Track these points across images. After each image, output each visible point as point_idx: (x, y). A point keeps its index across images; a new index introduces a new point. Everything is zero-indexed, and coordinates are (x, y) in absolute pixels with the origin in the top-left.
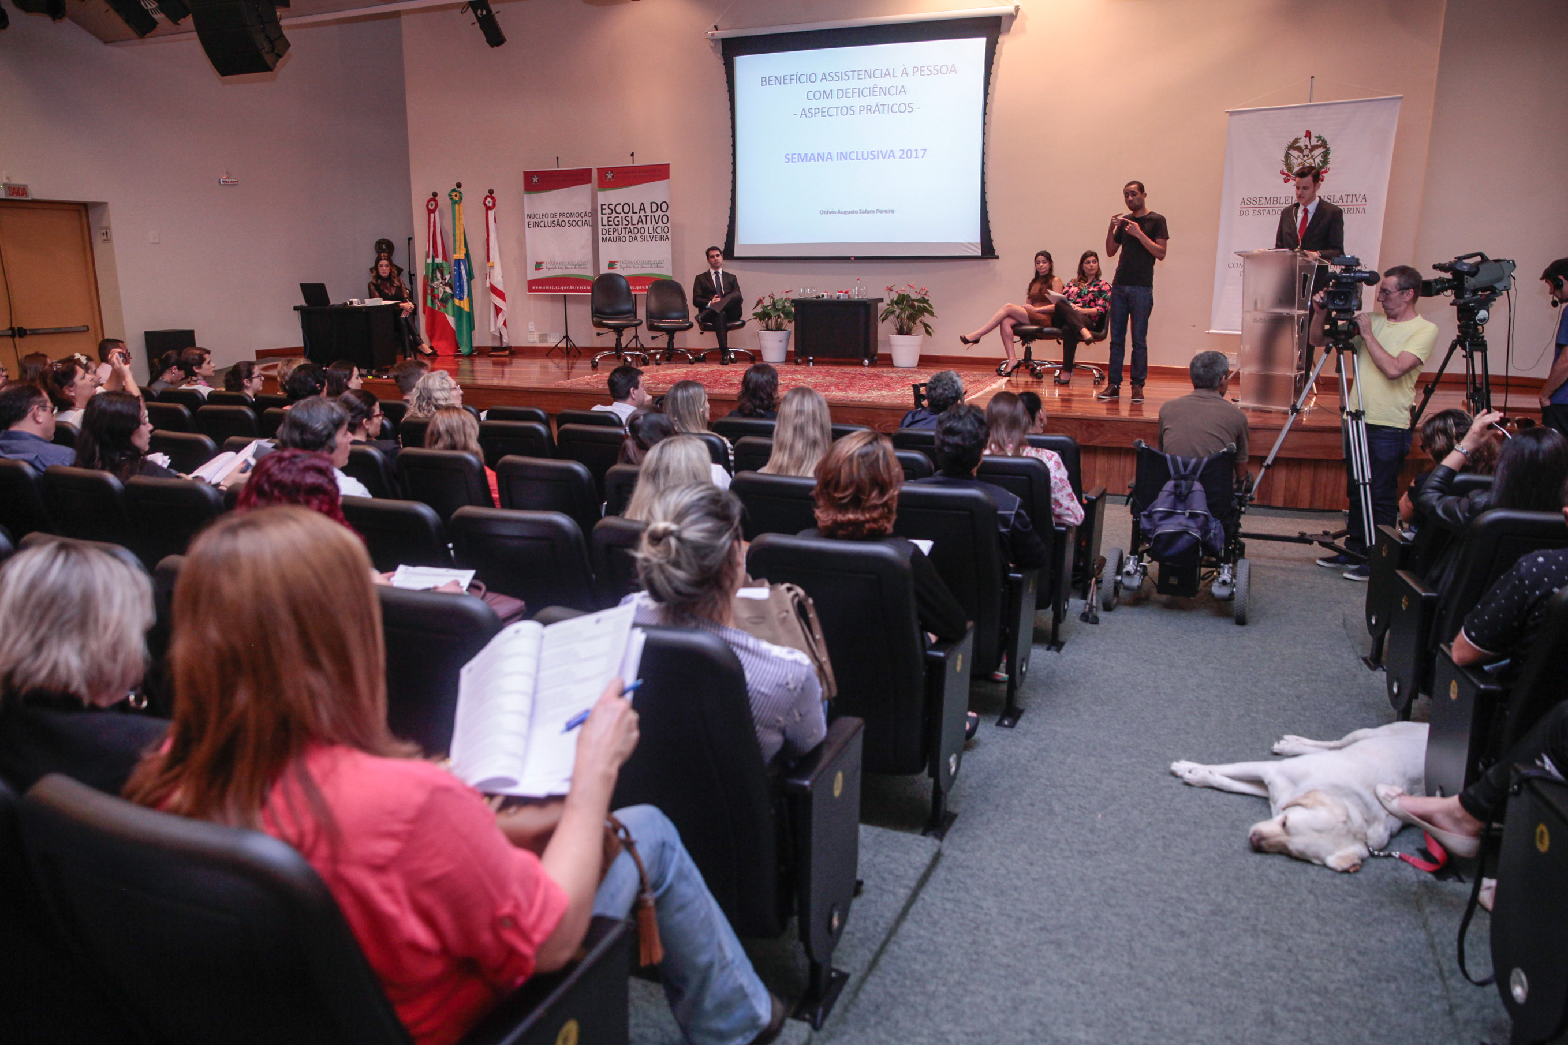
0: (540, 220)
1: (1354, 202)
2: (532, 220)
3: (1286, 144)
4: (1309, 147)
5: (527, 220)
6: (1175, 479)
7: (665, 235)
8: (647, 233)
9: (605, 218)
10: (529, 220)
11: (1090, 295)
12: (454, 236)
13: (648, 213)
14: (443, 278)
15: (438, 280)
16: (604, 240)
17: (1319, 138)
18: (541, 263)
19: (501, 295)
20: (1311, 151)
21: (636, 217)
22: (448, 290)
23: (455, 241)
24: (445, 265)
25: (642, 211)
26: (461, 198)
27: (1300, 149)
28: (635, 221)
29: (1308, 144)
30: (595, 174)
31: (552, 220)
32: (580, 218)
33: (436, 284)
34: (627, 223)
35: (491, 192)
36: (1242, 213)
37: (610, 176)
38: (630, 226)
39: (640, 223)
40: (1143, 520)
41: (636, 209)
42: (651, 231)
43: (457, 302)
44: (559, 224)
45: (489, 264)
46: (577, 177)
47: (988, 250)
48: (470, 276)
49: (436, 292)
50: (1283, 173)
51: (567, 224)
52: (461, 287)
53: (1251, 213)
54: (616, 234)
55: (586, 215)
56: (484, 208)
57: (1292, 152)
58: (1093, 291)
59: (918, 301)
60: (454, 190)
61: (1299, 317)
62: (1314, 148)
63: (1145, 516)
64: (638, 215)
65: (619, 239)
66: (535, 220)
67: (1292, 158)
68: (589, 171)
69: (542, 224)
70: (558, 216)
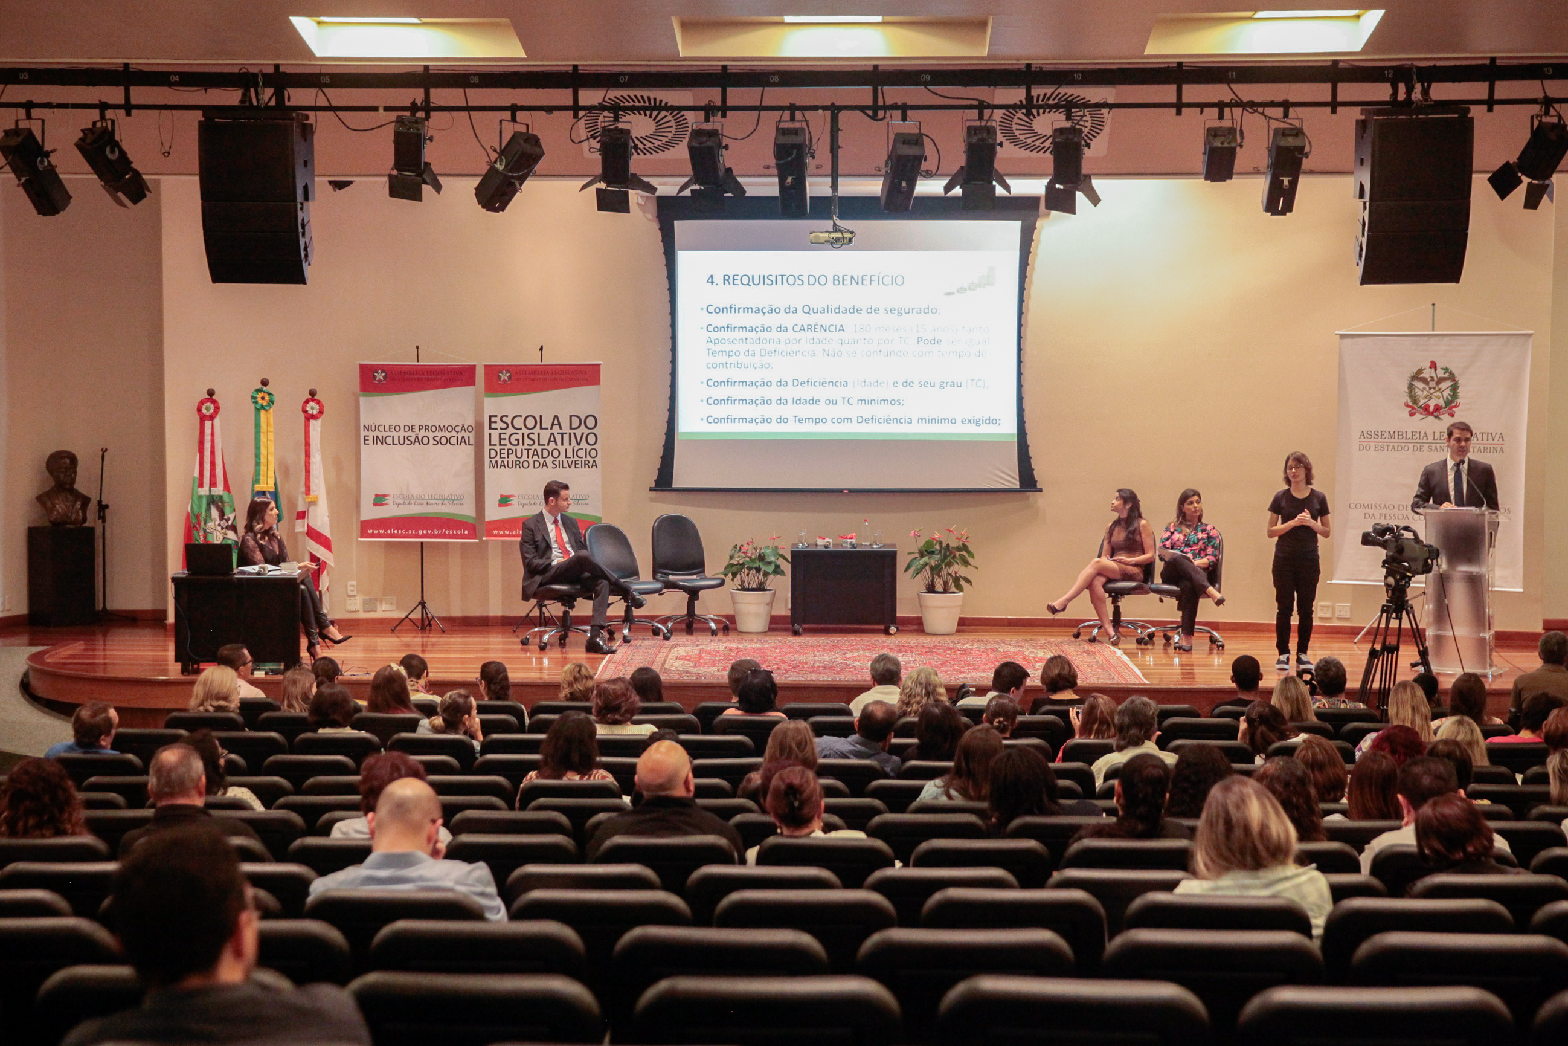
0: (385, 434)
1: (1491, 441)
2: (371, 434)
3: (1409, 375)
4: (1435, 379)
5: (363, 434)
7: (591, 460)
8: (562, 457)
9: (495, 435)
10: (366, 433)
12: (258, 456)
13: (566, 428)
14: (223, 518)
16: (492, 465)
17: (1446, 370)
18: (384, 496)
19: (325, 543)
20: (1438, 383)
21: (545, 436)
23: (257, 465)
24: (227, 498)
25: (556, 428)
26: (270, 402)
27: (1425, 381)
28: (544, 440)
29: (1434, 376)
30: (480, 374)
31: (407, 434)
32: (454, 433)
33: (210, 526)
34: (531, 442)
35: (313, 393)
37: (504, 376)
38: (536, 446)
39: (552, 444)
41: (547, 423)
42: (570, 454)
44: (418, 441)
45: (308, 498)
46: (460, 376)
47: (1028, 481)
50: (1408, 406)
51: (432, 441)
53: (1373, 448)
54: (513, 457)
55: (463, 429)
56: (303, 417)
57: (1415, 383)
59: (955, 548)
60: (258, 391)
62: (1441, 380)
64: (549, 432)
65: (517, 464)
66: (377, 433)
67: (1417, 390)
68: (472, 368)
69: (389, 440)
70: (417, 429)
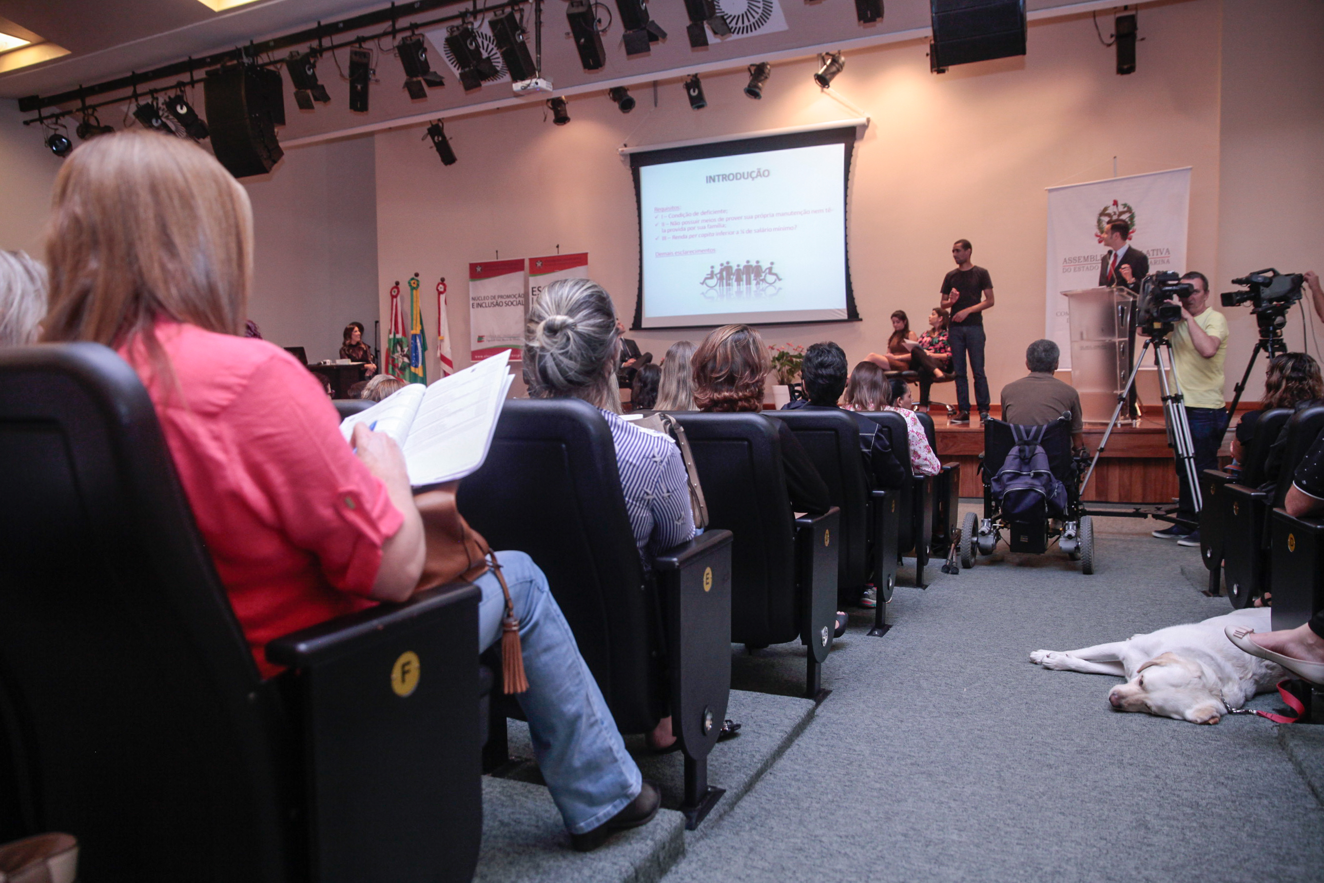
0: (482, 302)
1: (1159, 255)
2: (476, 302)
3: (1097, 213)
4: (1117, 213)
5: (471, 302)
6: (1019, 445)
10: (473, 302)
11: (940, 343)
12: (412, 315)
14: (402, 351)
15: (398, 352)
17: (1125, 205)
18: (482, 336)
19: (449, 363)
20: (1119, 216)
22: (406, 360)
23: (412, 320)
24: (404, 340)
26: (418, 285)
27: (1109, 215)
29: (1116, 210)
30: (527, 264)
31: (492, 301)
32: (515, 299)
33: (396, 355)
35: (443, 280)
36: (1065, 271)
37: (539, 264)
40: (993, 484)
43: (413, 369)
44: (498, 304)
45: (440, 338)
46: (514, 266)
47: (853, 314)
48: (424, 348)
49: (396, 362)
50: (1097, 236)
51: (504, 304)
52: (417, 357)
53: (1073, 270)
55: (519, 296)
56: (436, 293)
57: (1103, 218)
58: (942, 340)
59: (796, 357)
60: (412, 279)
61: (1120, 343)
62: (1121, 213)
63: (994, 480)
66: (478, 302)
67: (1104, 223)
68: (522, 261)
69: (484, 305)
70: (497, 297)
